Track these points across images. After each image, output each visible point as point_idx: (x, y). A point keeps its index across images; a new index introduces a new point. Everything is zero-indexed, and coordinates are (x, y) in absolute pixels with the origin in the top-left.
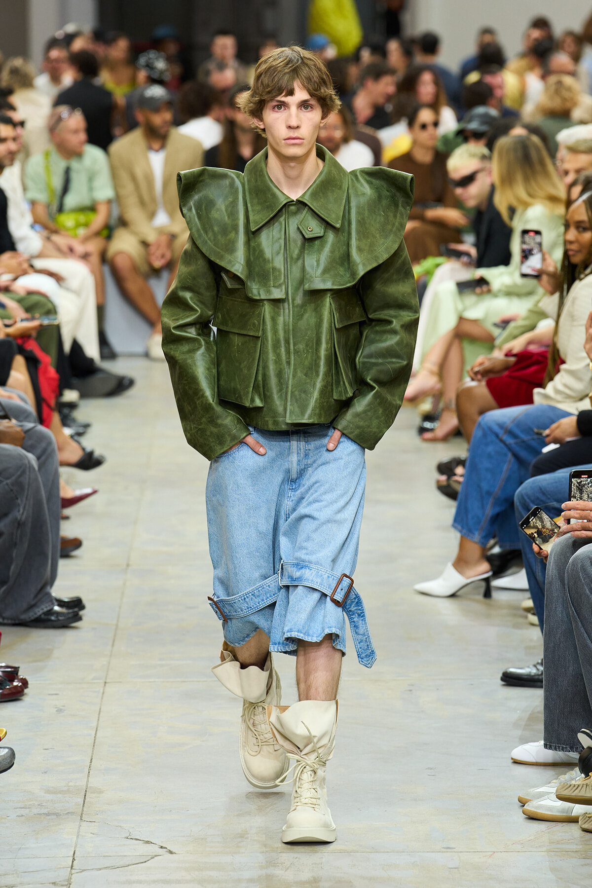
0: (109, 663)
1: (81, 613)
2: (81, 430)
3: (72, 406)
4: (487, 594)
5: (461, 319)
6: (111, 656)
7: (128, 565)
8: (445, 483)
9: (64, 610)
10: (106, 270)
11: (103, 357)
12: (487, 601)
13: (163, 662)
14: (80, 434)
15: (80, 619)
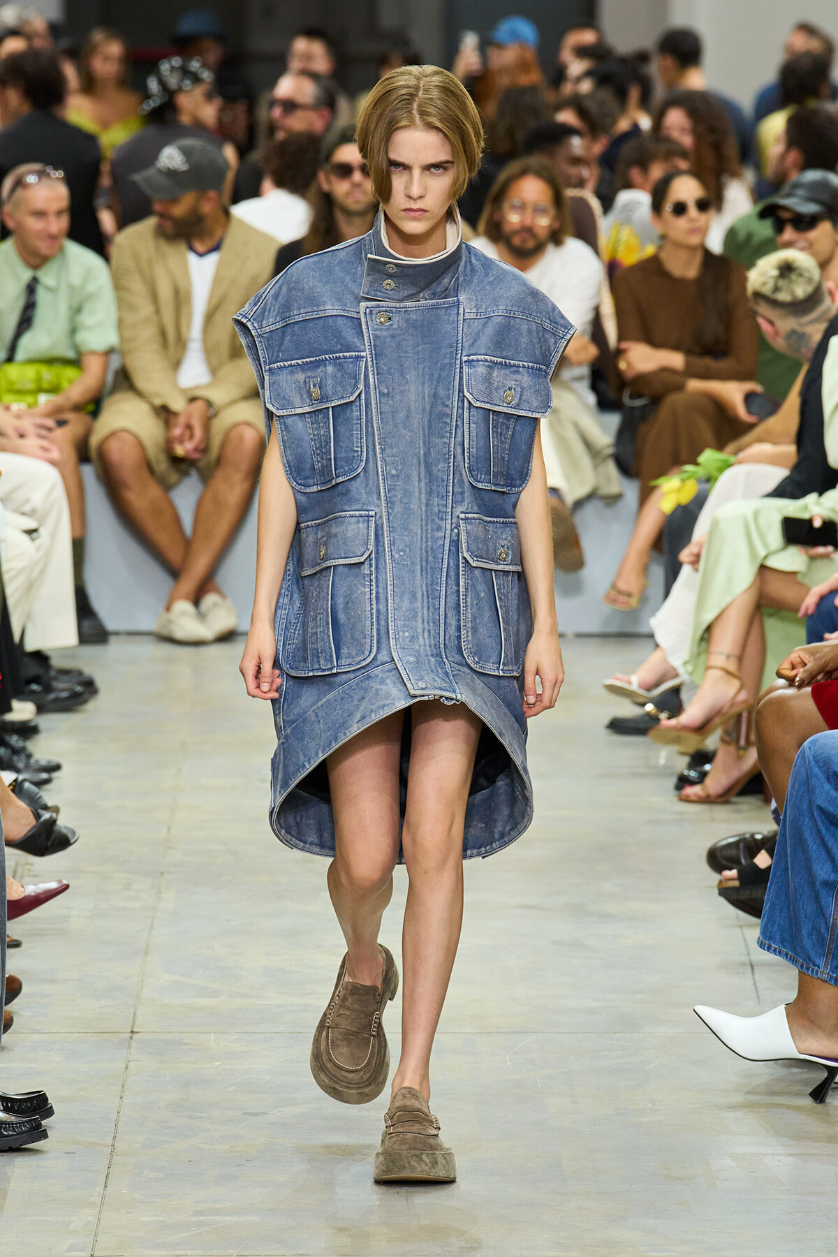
0: (99, 1219)
1: (43, 1123)
2: (44, 776)
3: (27, 730)
4: (819, 1094)
5: (763, 568)
6: (102, 1204)
7: (132, 1032)
8: (736, 883)
9: (12, 1118)
10: (88, 471)
11: (84, 639)
12: (819, 1107)
13: (202, 1218)
14: (40, 784)
15: (44, 1135)
